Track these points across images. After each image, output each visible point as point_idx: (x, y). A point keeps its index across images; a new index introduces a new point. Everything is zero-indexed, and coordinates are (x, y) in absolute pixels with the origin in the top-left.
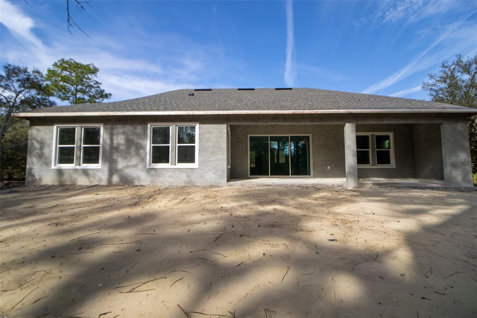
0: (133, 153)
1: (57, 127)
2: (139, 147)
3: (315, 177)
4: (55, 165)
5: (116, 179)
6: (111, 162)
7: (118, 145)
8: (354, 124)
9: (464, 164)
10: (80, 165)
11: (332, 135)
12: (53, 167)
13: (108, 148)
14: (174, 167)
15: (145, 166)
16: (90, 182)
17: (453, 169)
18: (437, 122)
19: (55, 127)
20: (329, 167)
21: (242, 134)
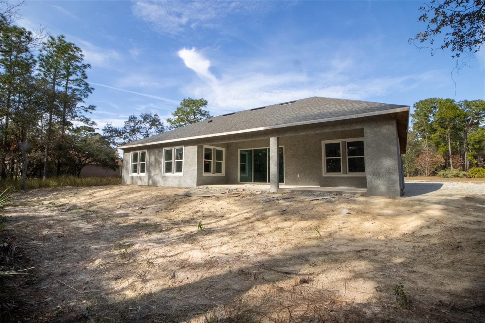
0: (157, 167)
1: (132, 153)
2: (160, 163)
3: (286, 184)
4: (131, 174)
5: (151, 182)
6: (149, 172)
7: (152, 162)
8: (276, 138)
9: (389, 172)
10: (139, 174)
11: (302, 145)
12: (130, 175)
13: (148, 164)
14: (173, 175)
15: (161, 174)
16: (142, 183)
17: (373, 177)
18: (358, 127)
19: (131, 153)
20: (299, 176)
21: (234, 149)
